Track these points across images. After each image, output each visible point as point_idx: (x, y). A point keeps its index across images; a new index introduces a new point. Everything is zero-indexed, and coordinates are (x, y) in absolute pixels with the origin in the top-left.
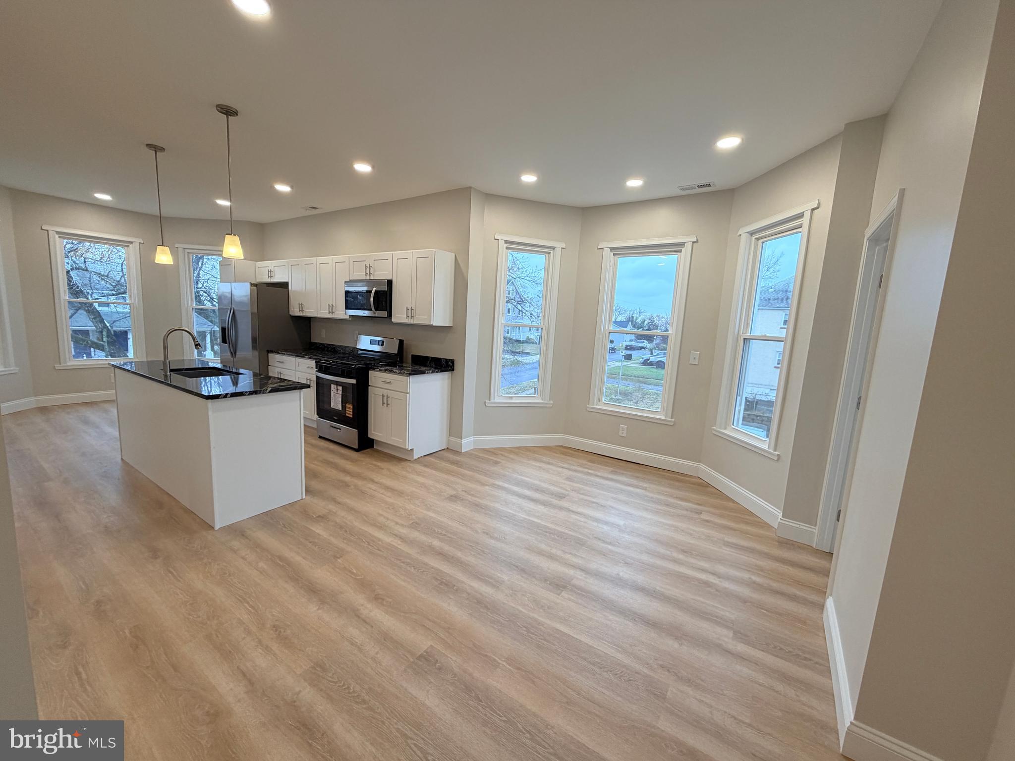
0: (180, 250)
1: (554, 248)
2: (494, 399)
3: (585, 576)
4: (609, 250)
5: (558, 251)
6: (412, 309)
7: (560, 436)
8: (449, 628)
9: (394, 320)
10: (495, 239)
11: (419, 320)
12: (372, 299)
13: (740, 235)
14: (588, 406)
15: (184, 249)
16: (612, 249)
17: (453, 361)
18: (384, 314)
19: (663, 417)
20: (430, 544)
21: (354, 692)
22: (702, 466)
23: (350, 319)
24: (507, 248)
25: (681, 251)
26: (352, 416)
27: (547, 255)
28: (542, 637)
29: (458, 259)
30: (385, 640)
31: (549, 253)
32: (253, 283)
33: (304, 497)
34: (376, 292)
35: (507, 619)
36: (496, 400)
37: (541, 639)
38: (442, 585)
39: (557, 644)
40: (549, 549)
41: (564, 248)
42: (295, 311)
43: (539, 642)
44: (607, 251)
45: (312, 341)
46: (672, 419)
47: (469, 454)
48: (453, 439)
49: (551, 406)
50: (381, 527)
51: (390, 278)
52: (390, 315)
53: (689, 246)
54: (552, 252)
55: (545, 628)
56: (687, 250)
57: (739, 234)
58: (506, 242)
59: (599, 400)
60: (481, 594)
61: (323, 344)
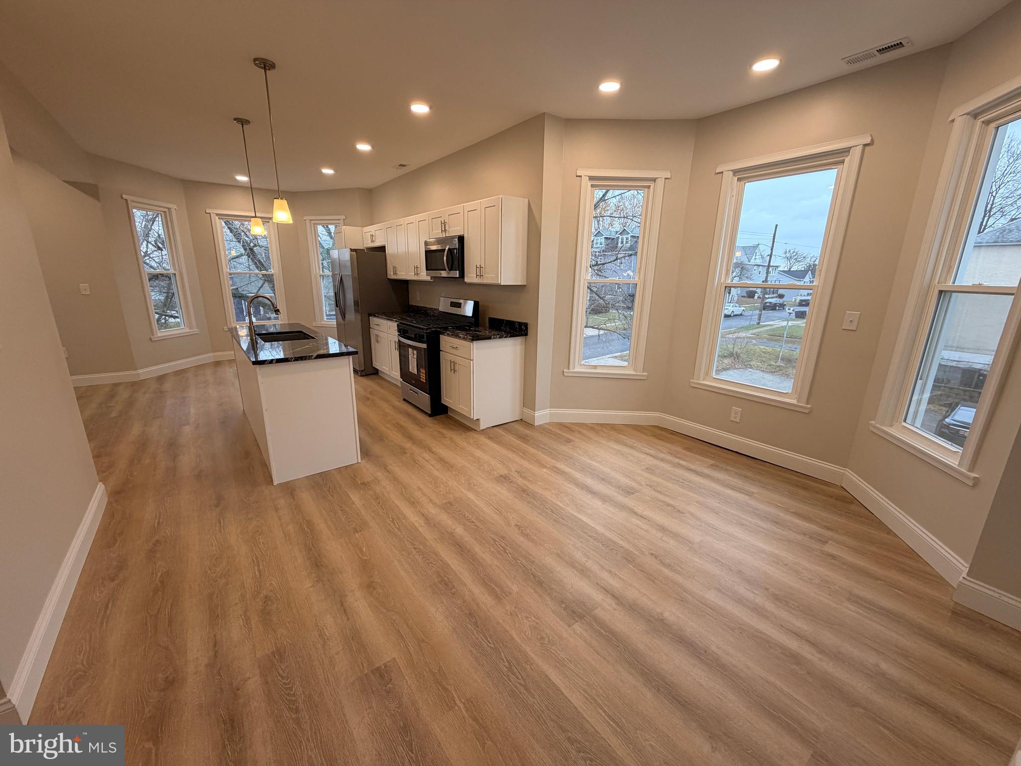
0: (308, 222)
1: (654, 180)
2: (574, 369)
3: (615, 606)
4: (731, 173)
5: (660, 183)
6: (481, 267)
7: (657, 414)
8: (423, 641)
9: (466, 280)
10: (577, 176)
11: (488, 279)
12: (445, 258)
13: (953, 121)
14: (692, 380)
15: (311, 220)
16: (735, 172)
17: (526, 325)
18: (457, 274)
19: (794, 402)
20: (453, 531)
21: (294, 695)
22: (850, 474)
23: (432, 280)
24: (592, 186)
25: (843, 162)
26: (424, 381)
27: (646, 190)
28: (522, 682)
29: (532, 206)
30: (352, 639)
31: (649, 187)
32: (353, 248)
33: (360, 461)
34: (449, 249)
35: (492, 646)
36: (576, 370)
37: (521, 685)
38: (441, 584)
39: (537, 697)
40: (584, 559)
41: (668, 178)
42: (391, 275)
43: (516, 687)
44: (728, 176)
45: (410, 304)
46: (807, 404)
47: (543, 429)
48: (526, 410)
49: (645, 378)
50: (413, 503)
51: (461, 233)
52: (462, 275)
53: (856, 153)
54: (652, 186)
55: (532, 669)
56: (852, 161)
57: (950, 119)
58: (591, 178)
59: (708, 373)
60: (477, 604)
61: (418, 307)
